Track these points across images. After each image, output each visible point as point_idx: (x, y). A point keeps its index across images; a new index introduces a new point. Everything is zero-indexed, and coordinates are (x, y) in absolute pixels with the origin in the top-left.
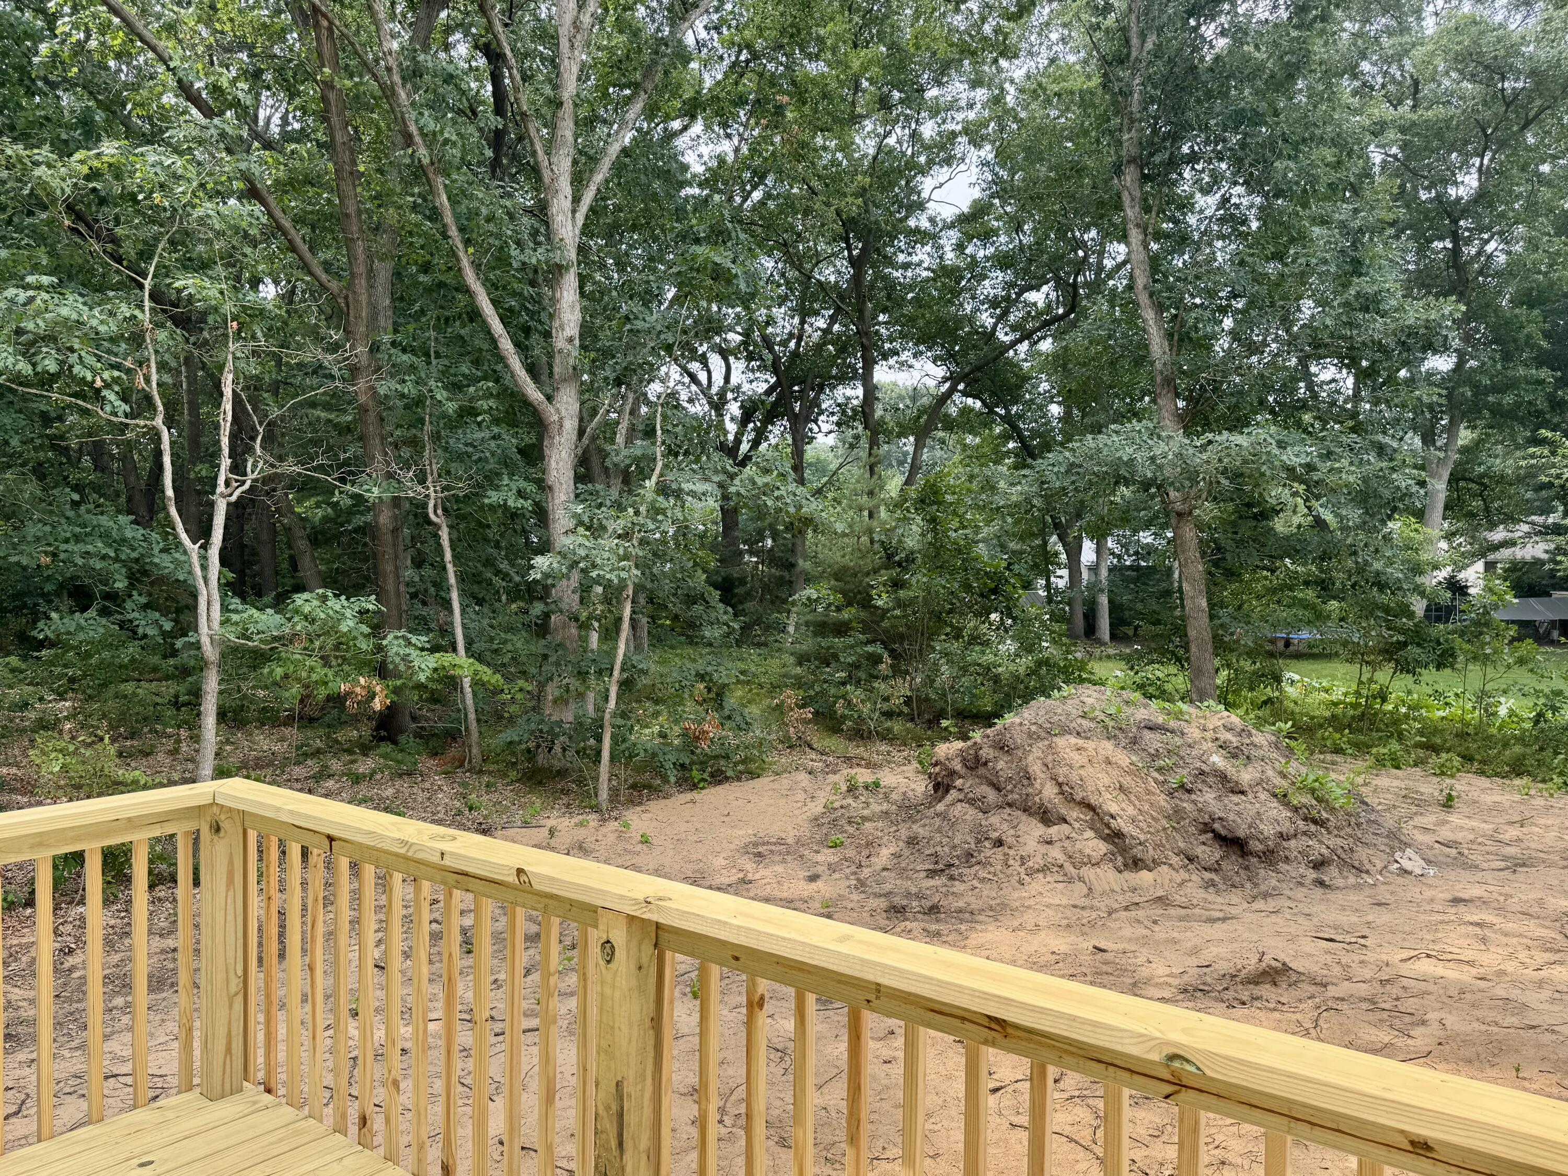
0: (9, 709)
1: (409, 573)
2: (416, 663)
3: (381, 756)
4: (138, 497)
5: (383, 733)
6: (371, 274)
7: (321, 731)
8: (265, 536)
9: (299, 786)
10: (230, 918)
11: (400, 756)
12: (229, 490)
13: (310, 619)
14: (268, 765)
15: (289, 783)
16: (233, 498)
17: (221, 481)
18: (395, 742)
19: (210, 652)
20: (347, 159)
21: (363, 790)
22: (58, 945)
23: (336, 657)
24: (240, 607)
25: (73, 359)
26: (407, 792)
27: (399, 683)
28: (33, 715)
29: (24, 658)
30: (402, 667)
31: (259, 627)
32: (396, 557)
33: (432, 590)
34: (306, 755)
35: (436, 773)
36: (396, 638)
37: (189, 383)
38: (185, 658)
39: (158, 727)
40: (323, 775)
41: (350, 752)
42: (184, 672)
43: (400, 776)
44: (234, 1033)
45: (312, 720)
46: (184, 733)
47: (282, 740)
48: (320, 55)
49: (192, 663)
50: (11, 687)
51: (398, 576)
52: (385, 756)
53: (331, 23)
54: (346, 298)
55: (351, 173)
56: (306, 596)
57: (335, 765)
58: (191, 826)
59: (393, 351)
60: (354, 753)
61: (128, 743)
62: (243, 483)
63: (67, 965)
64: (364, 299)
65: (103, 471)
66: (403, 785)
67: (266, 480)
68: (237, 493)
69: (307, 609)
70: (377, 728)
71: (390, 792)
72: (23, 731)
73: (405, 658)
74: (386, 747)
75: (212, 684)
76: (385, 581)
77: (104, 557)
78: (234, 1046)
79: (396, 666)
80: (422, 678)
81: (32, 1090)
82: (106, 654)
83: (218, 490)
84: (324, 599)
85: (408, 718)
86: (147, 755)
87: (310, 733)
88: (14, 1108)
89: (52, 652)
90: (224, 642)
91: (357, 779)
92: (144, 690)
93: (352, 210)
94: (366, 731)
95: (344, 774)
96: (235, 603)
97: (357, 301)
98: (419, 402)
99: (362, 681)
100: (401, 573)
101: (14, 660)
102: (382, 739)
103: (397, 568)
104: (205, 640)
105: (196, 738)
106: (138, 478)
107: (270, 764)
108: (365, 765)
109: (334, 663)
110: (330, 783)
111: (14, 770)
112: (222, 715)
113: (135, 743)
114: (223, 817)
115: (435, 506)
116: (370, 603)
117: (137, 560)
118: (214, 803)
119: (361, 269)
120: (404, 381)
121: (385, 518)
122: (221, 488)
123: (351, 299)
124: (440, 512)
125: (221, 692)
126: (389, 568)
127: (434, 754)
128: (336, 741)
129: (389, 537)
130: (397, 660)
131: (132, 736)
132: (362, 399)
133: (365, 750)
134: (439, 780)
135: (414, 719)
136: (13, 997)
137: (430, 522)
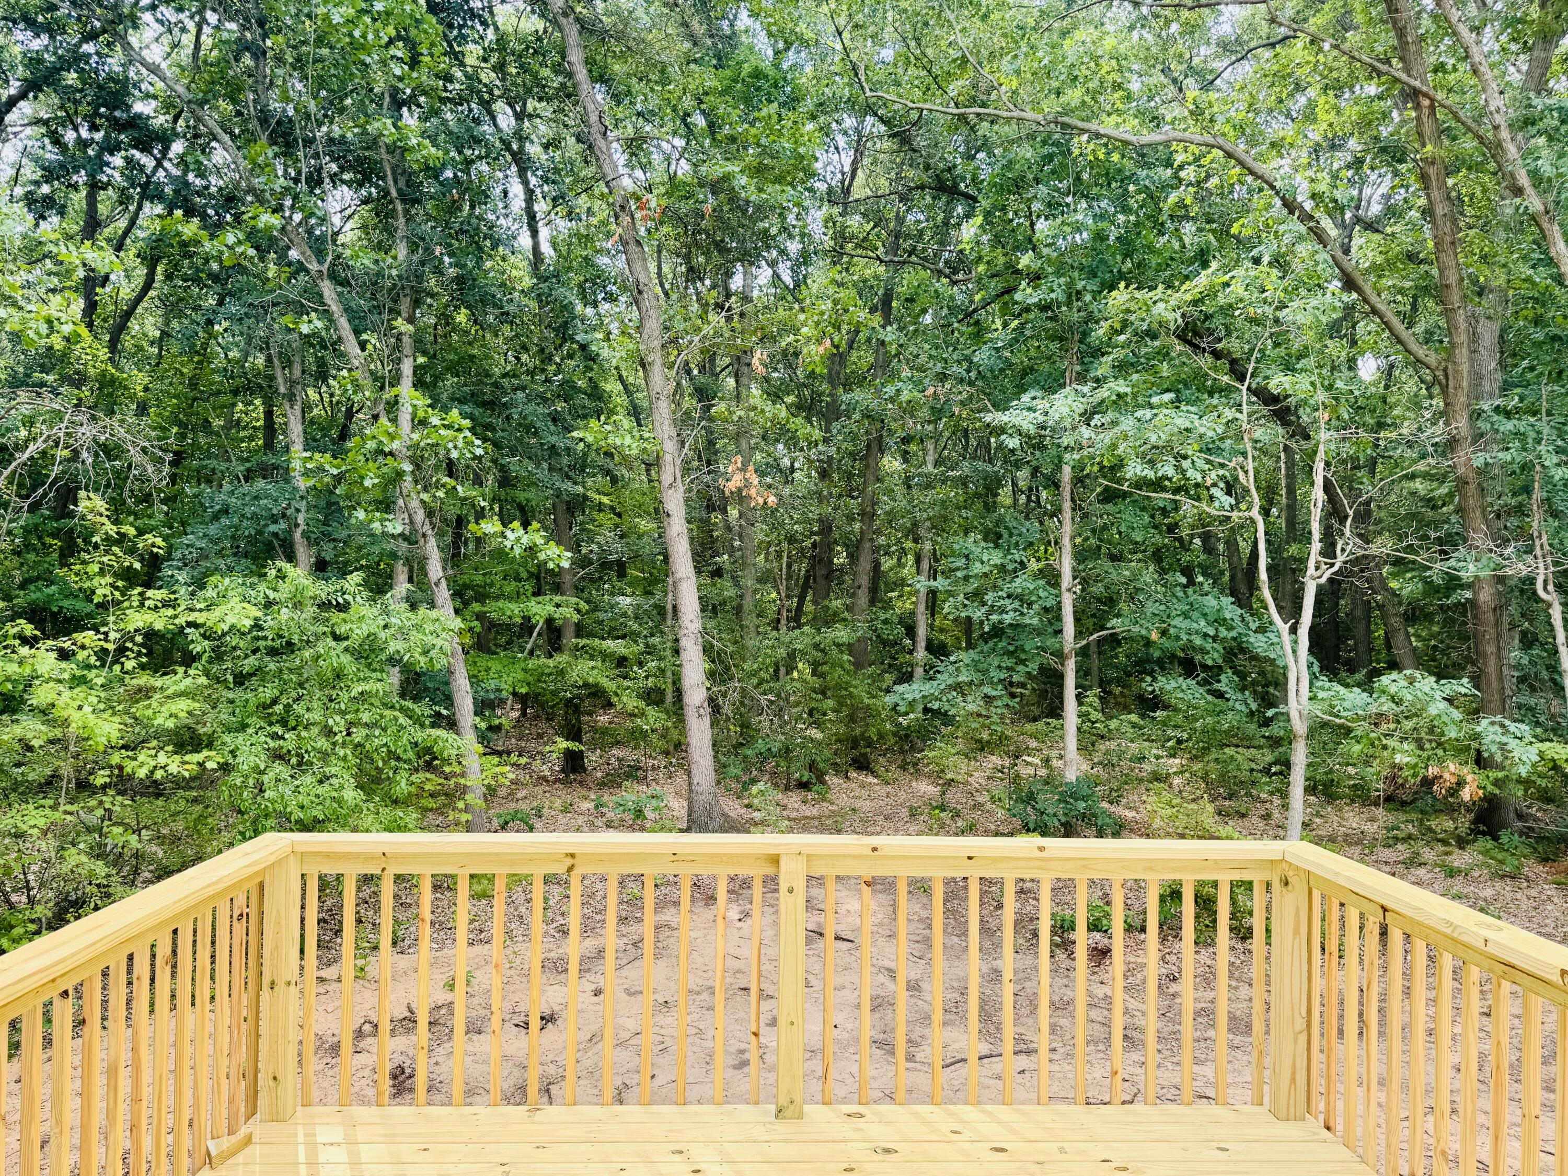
0: (1131, 760)
1: (1515, 654)
2: (1516, 754)
3: (1480, 853)
4: (1239, 575)
5: (1482, 828)
6: (1474, 337)
7: (1414, 816)
8: (1358, 613)
9: (1388, 869)
10: (1296, 963)
11: (1500, 856)
12: (1319, 573)
13: (1397, 701)
14: (1356, 844)
15: (1377, 864)
16: (1323, 580)
17: (1311, 564)
18: (1496, 838)
19: (1300, 727)
20: (1447, 229)
21: (1458, 884)
22: (1165, 971)
23: (1430, 741)
24: (1327, 685)
25: (1186, 464)
26: (1509, 896)
27: (1500, 775)
28: (1147, 767)
29: (1143, 716)
30: (1498, 758)
31: (1346, 704)
32: (1499, 636)
33: (1545, 674)
34: (1396, 839)
35: (1546, 881)
36: (1492, 723)
37: (1287, 468)
38: (1275, 730)
39: (1254, 792)
40: (1413, 862)
41: (1445, 842)
42: (1275, 742)
43: (1502, 877)
44: (1298, 1066)
45: (1404, 804)
46: (1277, 801)
47: (1373, 820)
48: (1420, 134)
49: (1282, 733)
50: (1132, 741)
51: (1499, 657)
52: (1486, 853)
53: (1432, 100)
54: (1445, 370)
55: (1453, 243)
56: (1394, 675)
57: (1428, 854)
58: (1266, 876)
59: (1495, 418)
60: (1449, 844)
61: (1227, 803)
62: (1332, 565)
63: (1171, 991)
64: (1465, 368)
65: (1210, 553)
66: (1506, 889)
67: (1356, 561)
68: (1327, 575)
69: (1393, 689)
70: (1475, 822)
71: (1488, 893)
72: (1141, 780)
73: (1502, 746)
74: (1485, 843)
75: (1300, 756)
76: (1485, 663)
77: (1206, 635)
78: (1298, 1077)
79: (1492, 755)
80: (1523, 771)
81: (1141, 1087)
82: (1209, 720)
83: (1309, 573)
84: (1412, 681)
85: (1512, 815)
86: (1243, 816)
87: (1402, 817)
88: (1128, 1098)
89: (1165, 713)
90: (1312, 717)
91: (1452, 873)
92: (1242, 755)
93: (1452, 279)
94: (1464, 823)
95: (1437, 865)
96: (1324, 681)
97: (1456, 371)
98: (1526, 467)
99: (1452, 767)
100: (1505, 653)
101: (1134, 717)
102: (1484, 834)
103: (1499, 649)
104: (1294, 715)
105: (1285, 807)
106: (1240, 559)
107: (1359, 842)
108: (1460, 859)
109: (1427, 746)
110: (1422, 872)
111: (1134, 814)
112: (1311, 789)
113: (1233, 803)
114: (1291, 873)
115: (1545, 582)
116: (1463, 686)
117: (1234, 639)
118: (1283, 860)
119: (1462, 337)
120: (1508, 449)
121: (1486, 596)
122: (1311, 571)
123: (1450, 371)
124: (1551, 587)
125: (1309, 765)
126: (1490, 649)
127: (1544, 860)
128: (1430, 829)
129: (1490, 616)
130: (1494, 748)
131: (1230, 797)
132: (1461, 471)
133: (1462, 843)
134: (1550, 890)
135: (1520, 816)
136: (1131, 1006)
137: (1538, 600)
